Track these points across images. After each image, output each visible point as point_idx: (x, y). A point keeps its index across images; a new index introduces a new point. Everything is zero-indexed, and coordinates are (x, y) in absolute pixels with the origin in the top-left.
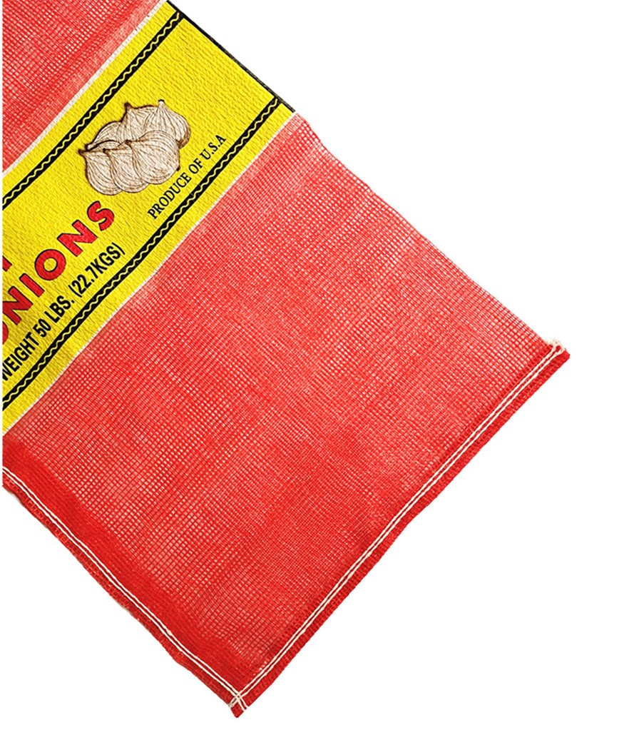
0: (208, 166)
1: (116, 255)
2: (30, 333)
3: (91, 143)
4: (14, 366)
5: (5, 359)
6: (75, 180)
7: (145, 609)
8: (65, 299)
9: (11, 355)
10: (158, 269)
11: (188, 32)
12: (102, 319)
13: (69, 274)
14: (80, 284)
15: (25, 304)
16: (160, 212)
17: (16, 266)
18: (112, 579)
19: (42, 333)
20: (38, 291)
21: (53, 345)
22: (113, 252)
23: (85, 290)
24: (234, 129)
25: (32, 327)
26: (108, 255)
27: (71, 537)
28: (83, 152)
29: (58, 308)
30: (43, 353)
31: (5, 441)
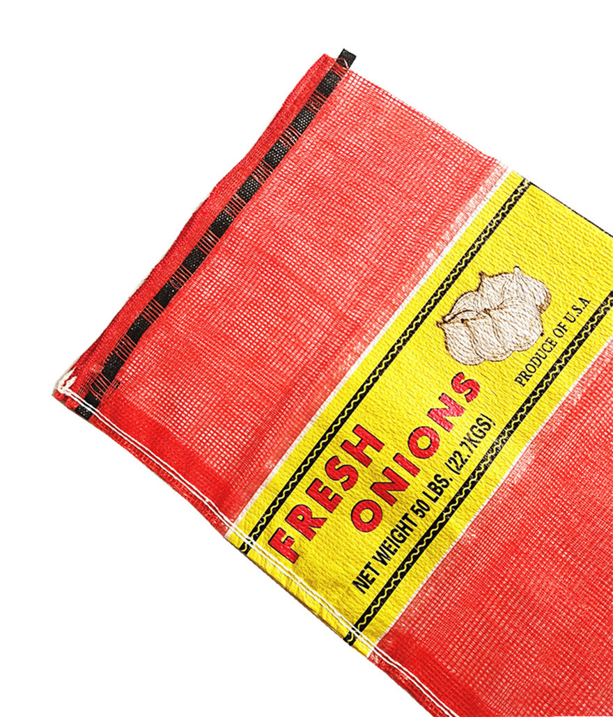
0: (574, 329)
1: (486, 427)
2: (406, 515)
3: (448, 315)
4: (392, 549)
5: (382, 542)
6: (436, 352)
8: (443, 477)
9: (388, 538)
10: (533, 438)
11: (538, 197)
12: (484, 497)
13: (444, 452)
14: (456, 461)
15: (401, 485)
16: (528, 380)
17: (389, 446)
19: (420, 514)
20: (414, 471)
21: (434, 526)
22: (484, 424)
23: (462, 466)
24: (598, 290)
25: (409, 508)
26: (479, 427)
28: (441, 324)
29: (437, 487)
30: (423, 534)
31: (394, 633)
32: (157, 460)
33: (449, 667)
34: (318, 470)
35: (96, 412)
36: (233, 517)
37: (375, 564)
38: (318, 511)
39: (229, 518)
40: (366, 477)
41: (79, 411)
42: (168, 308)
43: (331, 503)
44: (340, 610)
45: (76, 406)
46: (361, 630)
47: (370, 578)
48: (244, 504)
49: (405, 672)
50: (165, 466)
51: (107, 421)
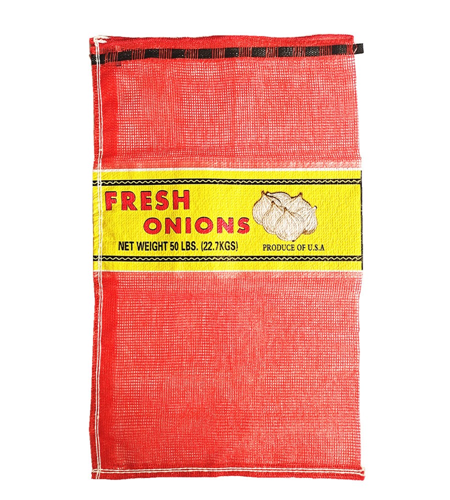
0: (306, 253)
1: (233, 248)
2: (167, 242)
3: (271, 193)
4: (147, 248)
5: (147, 241)
6: (249, 201)
7: (98, 398)
8: (195, 245)
9: (151, 242)
10: (243, 271)
11: (356, 192)
12: (201, 269)
13: (207, 237)
14: (207, 246)
15: (178, 230)
16: (268, 250)
17: (190, 212)
18: (98, 373)
19: (172, 248)
20: (188, 230)
21: (171, 257)
22: (233, 246)
23: (207, 250)
24: (332, 250)
25: (171, 241)
26: (230, 245)
27: (99, 339)
28: (264, 193)
29: (189, 246)
30: (164, 255)
31: (113, 274)
32: (100, 112)
33: (118, 308)
34: (155, 189)
35: (99, 66)
36: (103, 167)
37: (135, 245)
38: (137, 203)
39: (102, 166)
40: (169, 213)
41: (92, 57)
42: (173, 60)
43: (145, 206)
44: (103, 245)
45: (93, 53)
46: (103, 260)
47: (127, 248)
48: (114, 167)
49: (101, 291)
50: (101, 119)
51: (99, 74)
